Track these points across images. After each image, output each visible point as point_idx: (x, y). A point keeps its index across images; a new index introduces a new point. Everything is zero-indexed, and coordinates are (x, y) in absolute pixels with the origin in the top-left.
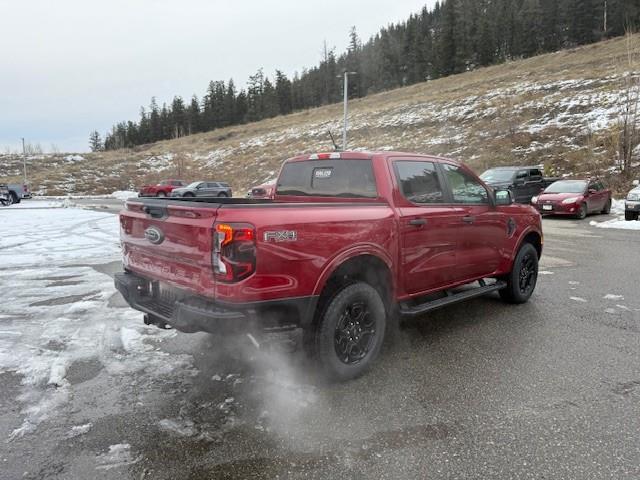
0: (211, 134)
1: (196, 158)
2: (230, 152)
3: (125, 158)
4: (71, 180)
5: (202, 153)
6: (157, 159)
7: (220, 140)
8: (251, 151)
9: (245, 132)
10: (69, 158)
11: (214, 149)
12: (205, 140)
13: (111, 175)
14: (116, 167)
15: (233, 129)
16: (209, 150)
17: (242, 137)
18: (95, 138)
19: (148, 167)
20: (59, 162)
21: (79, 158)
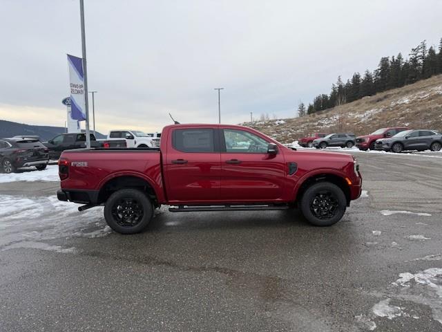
0: (374, 98)
1: (356, 117)
2: (381, 110)
3: (308, 120)
4: (275, 135)
5: (361, 113)
6: (329, 119)
7: (378, 101)
8: (397, 108)
9: (398, 93)
10: (277, 123)
11: (370, 109)
12: (366, 103)
13: (298, 131)
14: (303, 126)
15: (391, 92)
16: (367, 110)
17: (394, 97)
18: (302, 107)
19: (322, 125)
20: (271, 125)
21: (282, 122)
